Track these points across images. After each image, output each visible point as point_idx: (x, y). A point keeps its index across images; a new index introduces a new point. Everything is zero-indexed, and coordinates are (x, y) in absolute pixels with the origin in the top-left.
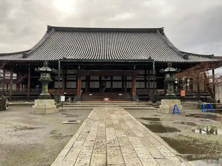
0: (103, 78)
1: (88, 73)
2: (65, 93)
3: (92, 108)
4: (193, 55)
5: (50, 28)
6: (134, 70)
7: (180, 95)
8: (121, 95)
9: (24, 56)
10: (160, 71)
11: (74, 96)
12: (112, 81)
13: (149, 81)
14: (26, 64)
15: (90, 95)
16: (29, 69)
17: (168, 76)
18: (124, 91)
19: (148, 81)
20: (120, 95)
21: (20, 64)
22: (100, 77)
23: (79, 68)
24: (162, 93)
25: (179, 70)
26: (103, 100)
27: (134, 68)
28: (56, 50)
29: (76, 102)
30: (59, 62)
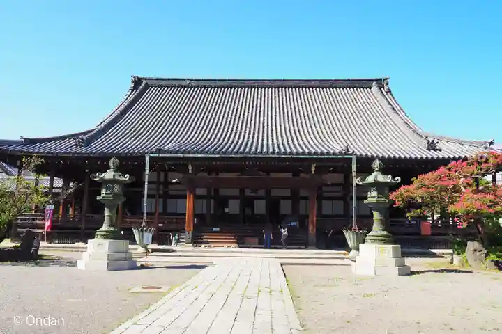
0: (248, 193)
2: (160, 225)
4: (448, 140)
5: (137, 82)
6: (311, 174)
9: (78, 143)
10: (357, 181)
12: (267, 198)
22: (242, 191)
23: (190, 171)
25: (398, 180)
27: (311, 171)
30: (147, 159)
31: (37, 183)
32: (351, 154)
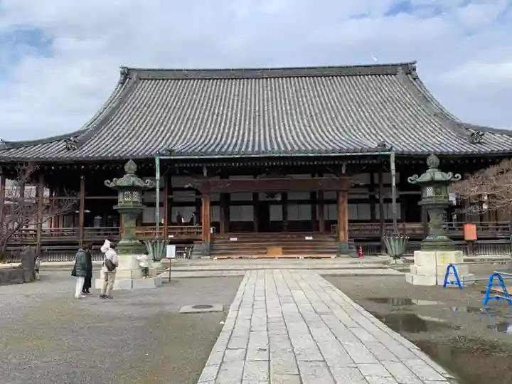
0: (262, 197)
1: (228, 185)
2: (170, 236)
3: (240, 273)
4: (494, 131)
5: (127, 73)
6: (341, 174)
7: (462, 238)
8: (311, 238)
9: (69, 146)
10: (409, 180)
11: (192, 243)
12: (285, 202)
13: (382, 201)
14: (75, 167)
15: (232, 239)
16: (82, 177)
17: (429, 192)
18: (318, 230)
19: (378, 201)
20: (307, 238)
21: (61, 168)
22: (256, 195)
23: (205, 175)
24: (418, 232)
25: (458, 177)
26: (266, 253)
27: (341, 170)
28: (144, 129)
29: (200, 258)
30: (157, 162)
31: (22, 194)
32: (389, 150)
